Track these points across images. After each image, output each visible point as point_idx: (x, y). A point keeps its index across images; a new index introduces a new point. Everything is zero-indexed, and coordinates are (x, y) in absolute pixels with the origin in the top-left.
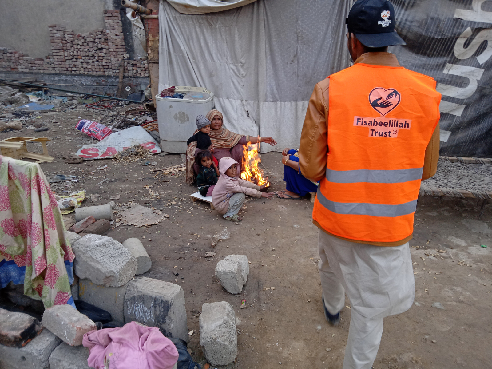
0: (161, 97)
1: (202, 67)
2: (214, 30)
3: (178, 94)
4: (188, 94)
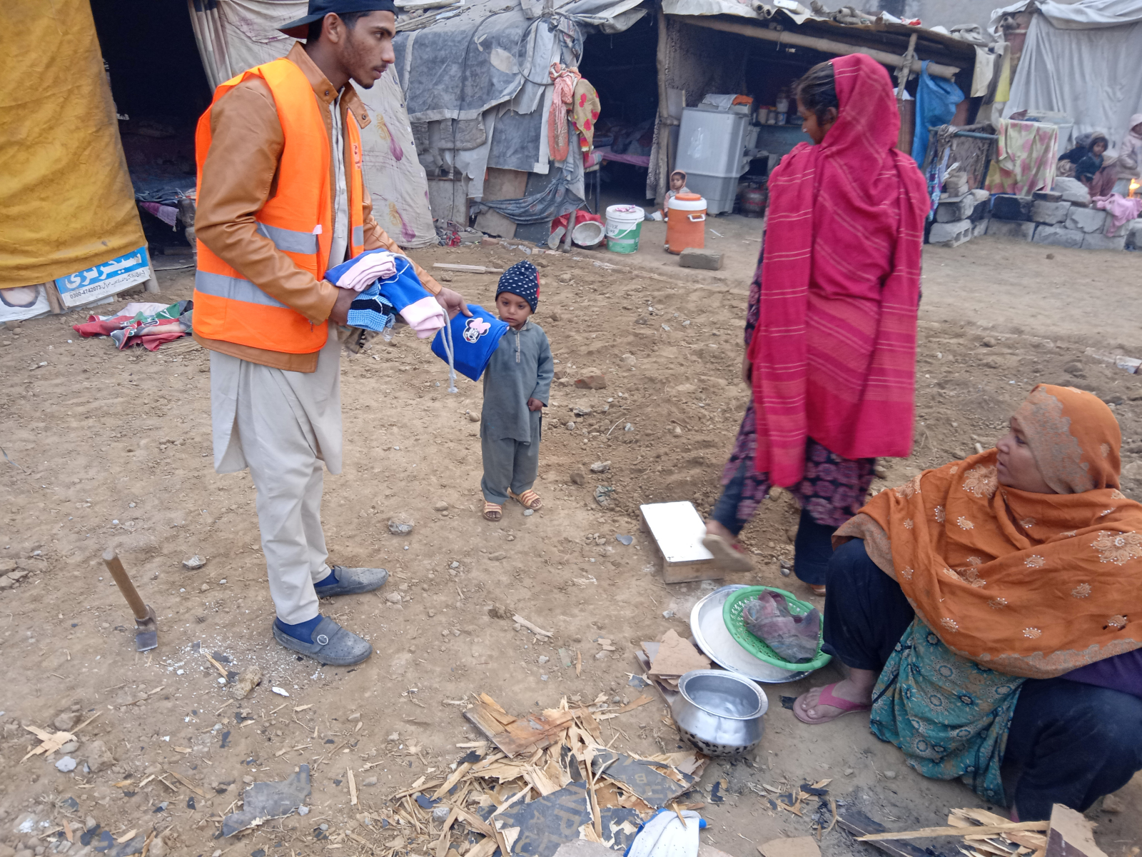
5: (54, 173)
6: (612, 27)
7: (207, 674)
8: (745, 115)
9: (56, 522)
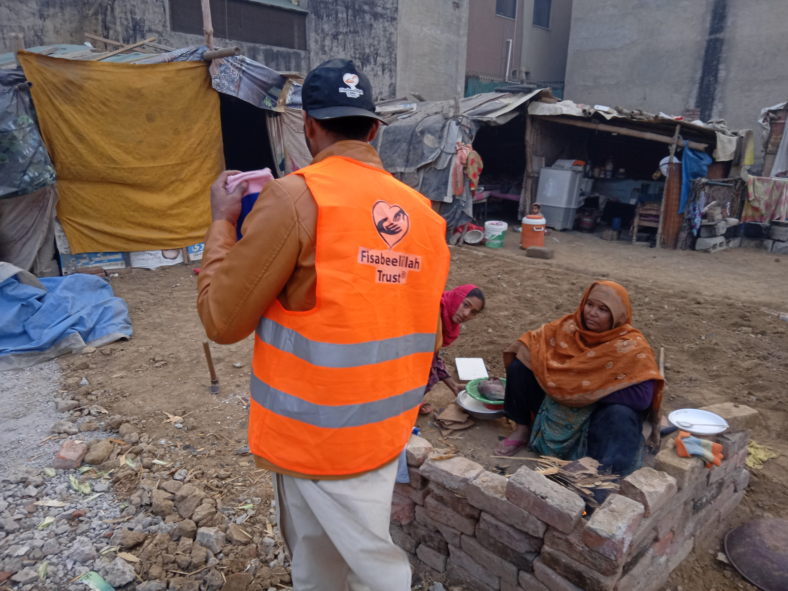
5: (194, 195)
6: (495, 122)
7: (238, 405)
8: (580, 172)
9: (180, 346)
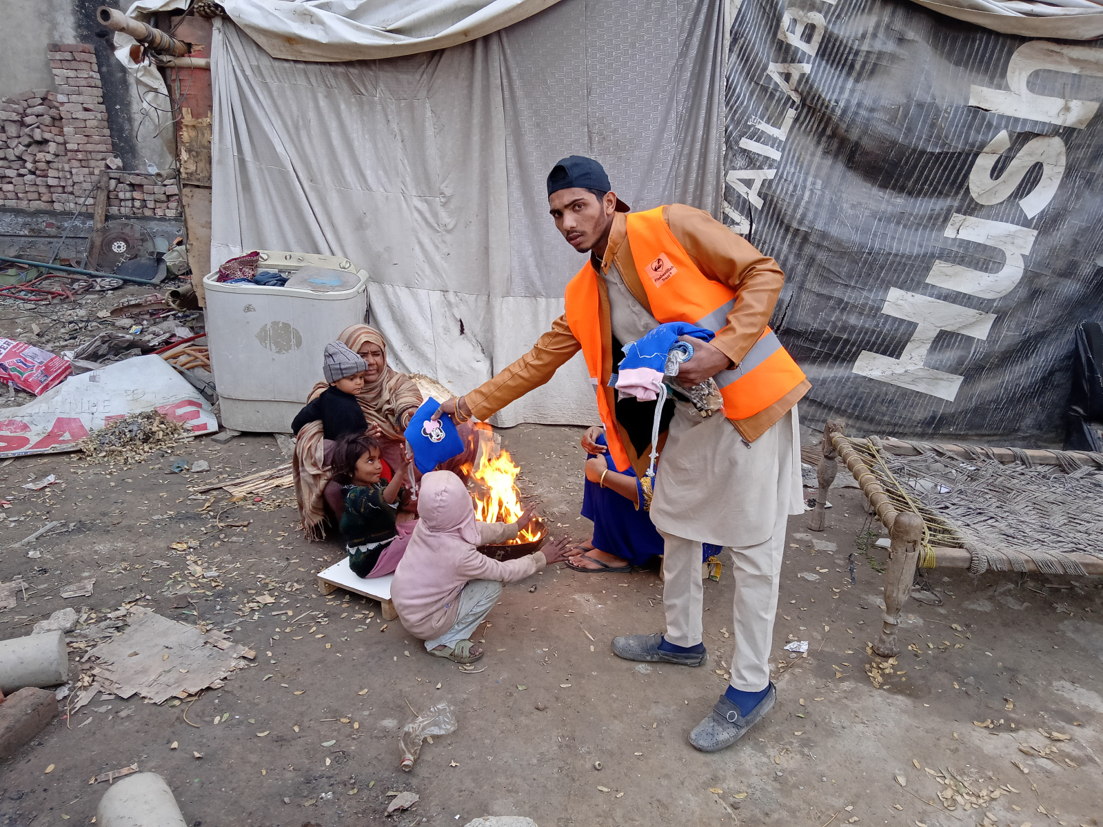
0: (219, 280)
1: (334, 202)
2: (367, 108)
3: (268, 273)
4: (299, 275)
